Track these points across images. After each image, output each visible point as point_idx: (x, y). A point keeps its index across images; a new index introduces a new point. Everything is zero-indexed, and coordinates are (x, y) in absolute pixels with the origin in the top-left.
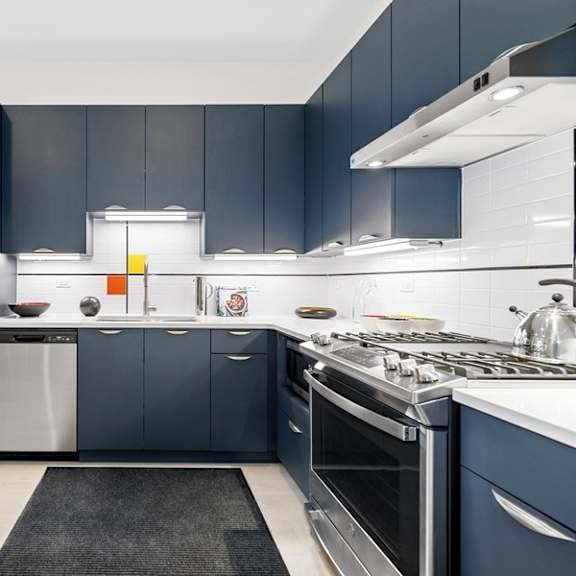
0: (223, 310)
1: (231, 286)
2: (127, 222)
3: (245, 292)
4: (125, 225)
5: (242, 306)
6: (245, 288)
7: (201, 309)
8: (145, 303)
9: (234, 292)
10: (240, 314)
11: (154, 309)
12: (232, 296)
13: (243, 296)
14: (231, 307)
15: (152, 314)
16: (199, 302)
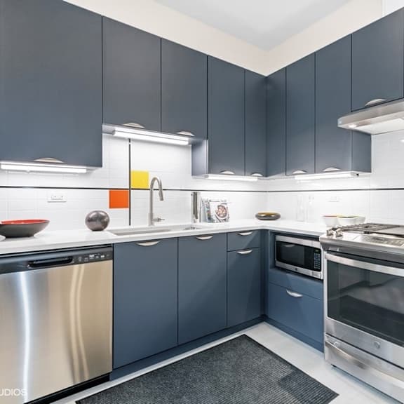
0: (214, 218)
1: (216, 199)
2: (130, 140)
3: (226, 204)
4: (128, 143)
5: (226, 214)
6: (225, 201)
7: (197, 218)
8: (151, 215)
9: (219, 204)
10: (225, 220)
11: (159, 220)
12: (219, 206)
13: (225, 206)
14: (219, 215)
15: (157, 224)
16: (195, 212)
